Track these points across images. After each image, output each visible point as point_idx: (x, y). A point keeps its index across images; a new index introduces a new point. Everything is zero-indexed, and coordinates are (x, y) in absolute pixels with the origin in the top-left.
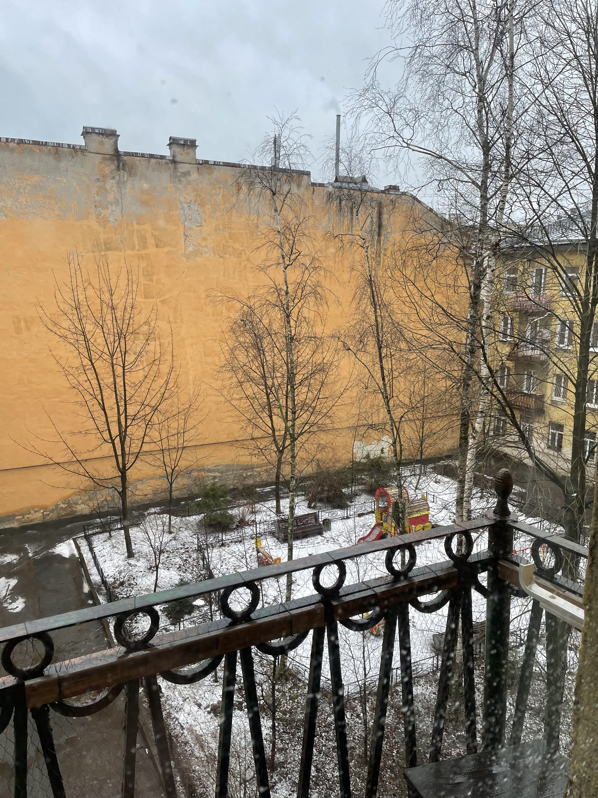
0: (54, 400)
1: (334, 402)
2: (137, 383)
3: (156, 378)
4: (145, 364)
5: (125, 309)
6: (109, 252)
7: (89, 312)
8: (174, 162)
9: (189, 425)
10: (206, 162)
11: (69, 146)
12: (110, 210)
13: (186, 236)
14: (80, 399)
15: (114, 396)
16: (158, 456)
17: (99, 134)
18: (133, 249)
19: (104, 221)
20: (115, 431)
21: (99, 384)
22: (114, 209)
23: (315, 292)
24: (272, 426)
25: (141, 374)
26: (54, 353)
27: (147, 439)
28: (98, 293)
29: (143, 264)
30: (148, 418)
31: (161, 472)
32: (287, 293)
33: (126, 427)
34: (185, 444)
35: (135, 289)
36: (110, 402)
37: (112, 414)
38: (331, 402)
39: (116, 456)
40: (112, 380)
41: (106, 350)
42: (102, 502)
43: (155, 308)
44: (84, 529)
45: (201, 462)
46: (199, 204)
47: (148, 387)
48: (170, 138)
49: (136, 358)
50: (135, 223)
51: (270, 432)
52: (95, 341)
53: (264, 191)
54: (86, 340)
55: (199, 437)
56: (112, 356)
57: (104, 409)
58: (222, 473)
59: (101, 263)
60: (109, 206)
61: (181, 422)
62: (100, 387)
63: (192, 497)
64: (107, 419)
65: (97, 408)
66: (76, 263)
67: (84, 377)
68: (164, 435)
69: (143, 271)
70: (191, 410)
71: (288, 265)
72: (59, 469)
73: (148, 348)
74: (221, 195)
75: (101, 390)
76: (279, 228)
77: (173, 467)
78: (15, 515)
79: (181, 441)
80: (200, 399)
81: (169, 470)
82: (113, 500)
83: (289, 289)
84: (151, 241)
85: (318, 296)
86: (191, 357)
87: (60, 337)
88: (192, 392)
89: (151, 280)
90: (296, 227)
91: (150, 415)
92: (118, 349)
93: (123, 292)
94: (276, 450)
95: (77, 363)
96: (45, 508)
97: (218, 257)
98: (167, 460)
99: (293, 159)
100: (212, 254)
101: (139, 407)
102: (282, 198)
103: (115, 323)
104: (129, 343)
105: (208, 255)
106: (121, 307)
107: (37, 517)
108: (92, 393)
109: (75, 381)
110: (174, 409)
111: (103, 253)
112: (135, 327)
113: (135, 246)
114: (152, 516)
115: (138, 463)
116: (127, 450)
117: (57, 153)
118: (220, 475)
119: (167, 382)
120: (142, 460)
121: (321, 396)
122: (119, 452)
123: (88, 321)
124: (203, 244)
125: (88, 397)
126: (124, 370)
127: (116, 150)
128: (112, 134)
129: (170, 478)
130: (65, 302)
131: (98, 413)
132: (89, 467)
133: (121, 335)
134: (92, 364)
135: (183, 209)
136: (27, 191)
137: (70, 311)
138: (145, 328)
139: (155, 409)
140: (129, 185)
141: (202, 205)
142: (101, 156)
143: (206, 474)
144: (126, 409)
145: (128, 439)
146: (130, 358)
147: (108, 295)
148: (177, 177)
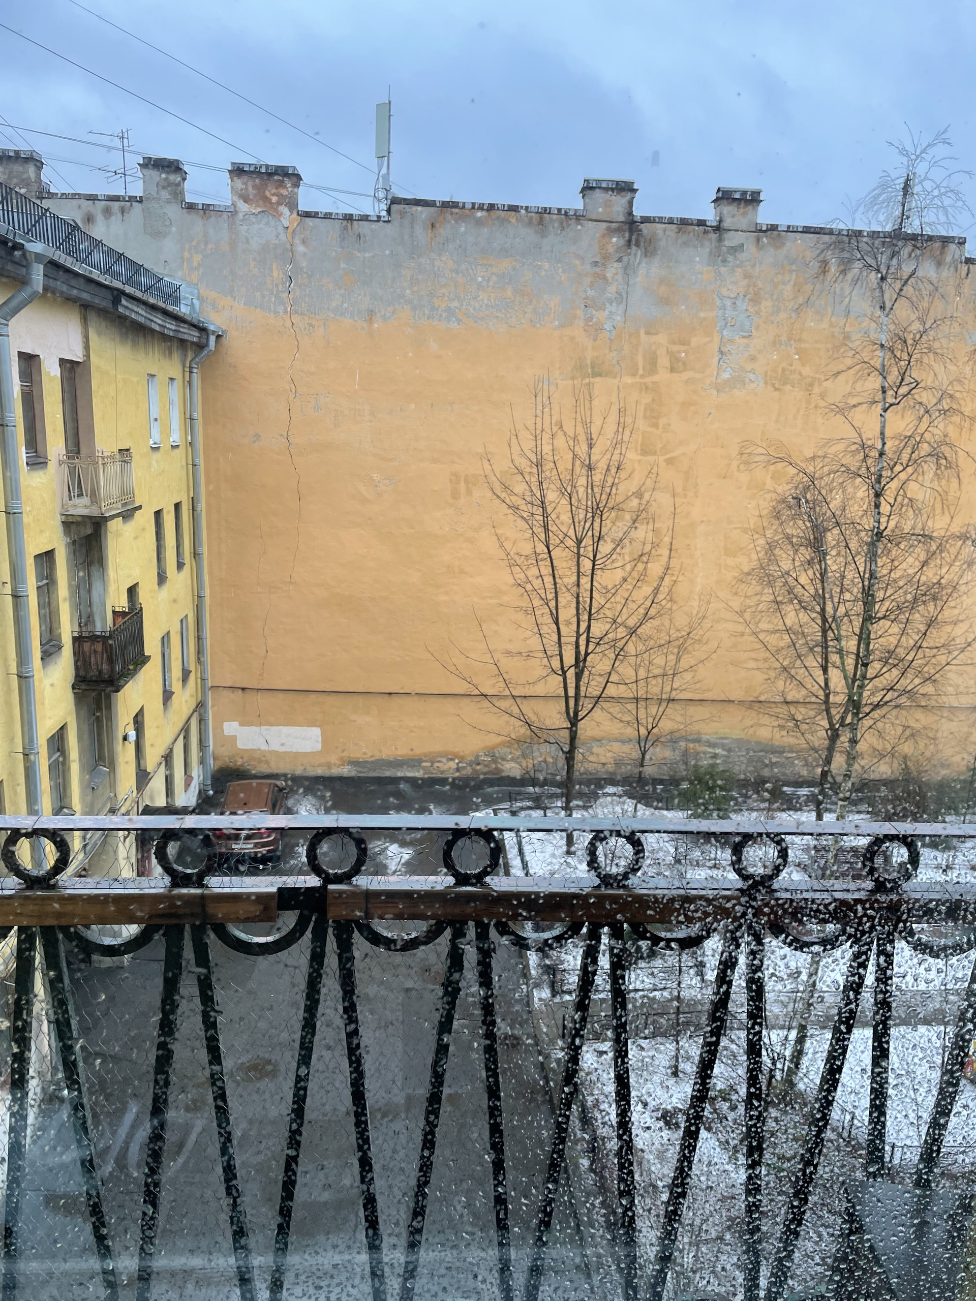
0: (489, 601)
1: (951, 657)
2: (610, 587)
3: (639, 584)
4: (627, 558)
5: (608, 470)
6: (598, 379)
7: (554, 472)
8: (718, 228)
9: (684, 664)
10: (773, 228)
11: (559, 210)
12: (607, 312)
13: (721, 352)
14: (525, 603)
15: (574, 605)
16: (629, 706)
17: (606, 189)
18: (634, 375)
19: (595, 330)
20: (569, 659)
21: (555, 584)
22: (613, 309)
23: (936, 455)
24: (826, 684)
25: (619, 574)
26: (499, 532)
27: (614, 677)
28: (571, 443)
29: (646, 399)
30: (620, 644)
31: (630, 732)
32: (881, 454)
33: (587, 654)
34: (674, 695)
35: (626, 438)
36: (567, 613)
37: (569, 631)
38: (944, 657)
39: (567, 697)
40: (574, 578)
41: (571, 533)
42: (540, 763)
43: (654, 470)
44: (511, 798)
45: (696, 727)
46: (751, 300)
47: (626, 595)
48: (719, 190)
49: (614, 549)
50: (642, 332)
51: (821, 694)
52: (558, 517)
53: (865, 274)
54: (545, 515)
55: (698, 686)
56: (579, 542)
57: (557, 623)
58: (729, 750)
59: (581, 396)
60: (608, 305)
61: (672, 658)
62: (556, 588)
63: (675, 782)
64: (559, 639)
65: (548, 619)
66: (546, 395)
67: (534, 571)
68: (642, 673)
69: (645, 410)
70: (689, 642)
71: (891, 405)
72: (486, 703)
73: (633, 534)
74: (792, 283)
75: (556, 593)
76: (883, 338)
77: (650, 727)
78: (420, 761)
79: (667, 689)
80: (707, 624)
81: (643, 732)
82: (555, 763)
83: (887, 447)
84: (664, 361)
85: (943, 462)
86: (702, 555)
87: (510, 507)
88: (695, 612)
89: (656, 425)
90: (918, 336)
91: (624, 641)
92: (590, 533)
93: (609, 442)
94: (827, 726)
95: (527, 548)
96: (462, 759)
97: (770, 388)
98: (642, 714)
99: (930, 216)
100: (762, 384)
101: (608, 626)
102: (898, 285)
103: (590, 491)
104: (607, 523)
105: (753, 386)
106: (602, 465)
107: (448, 768)
108: (543, 596)
109: (522, 576)
110: (662, 635)
111: (587, 381)
112: (620, 499)
113: (637, 369)
114: (609, 799)
115: (597, 713)
116: (583, 689)
117: (541, 222)
118: (725, 753)
119: (656, 591)
120: (602, 708)
121: (925, 644)
122: (571, 692)
123: (552, 486)
124: (748, 367)
125: (537, 602)
126: (594, 565)
127: (630, 213)
128: (625, 188)
129: (642, 744)
130: (523, 454)
131: (549, 628)
132: (528, 708)
133: (597, 511)
134: (549, 552)
135: (724, 308)
136: (491, 284)
137: (528, 470)
138: (635, 502)
139: (633, 632)
140: (642, 271)
141: (756, 300)
142: (604, 225)
143: (704, 749)
144: (589, 627)
145: (586, 673)
146: (605, 548)
147: (585, 447)
148: (719, 256)
